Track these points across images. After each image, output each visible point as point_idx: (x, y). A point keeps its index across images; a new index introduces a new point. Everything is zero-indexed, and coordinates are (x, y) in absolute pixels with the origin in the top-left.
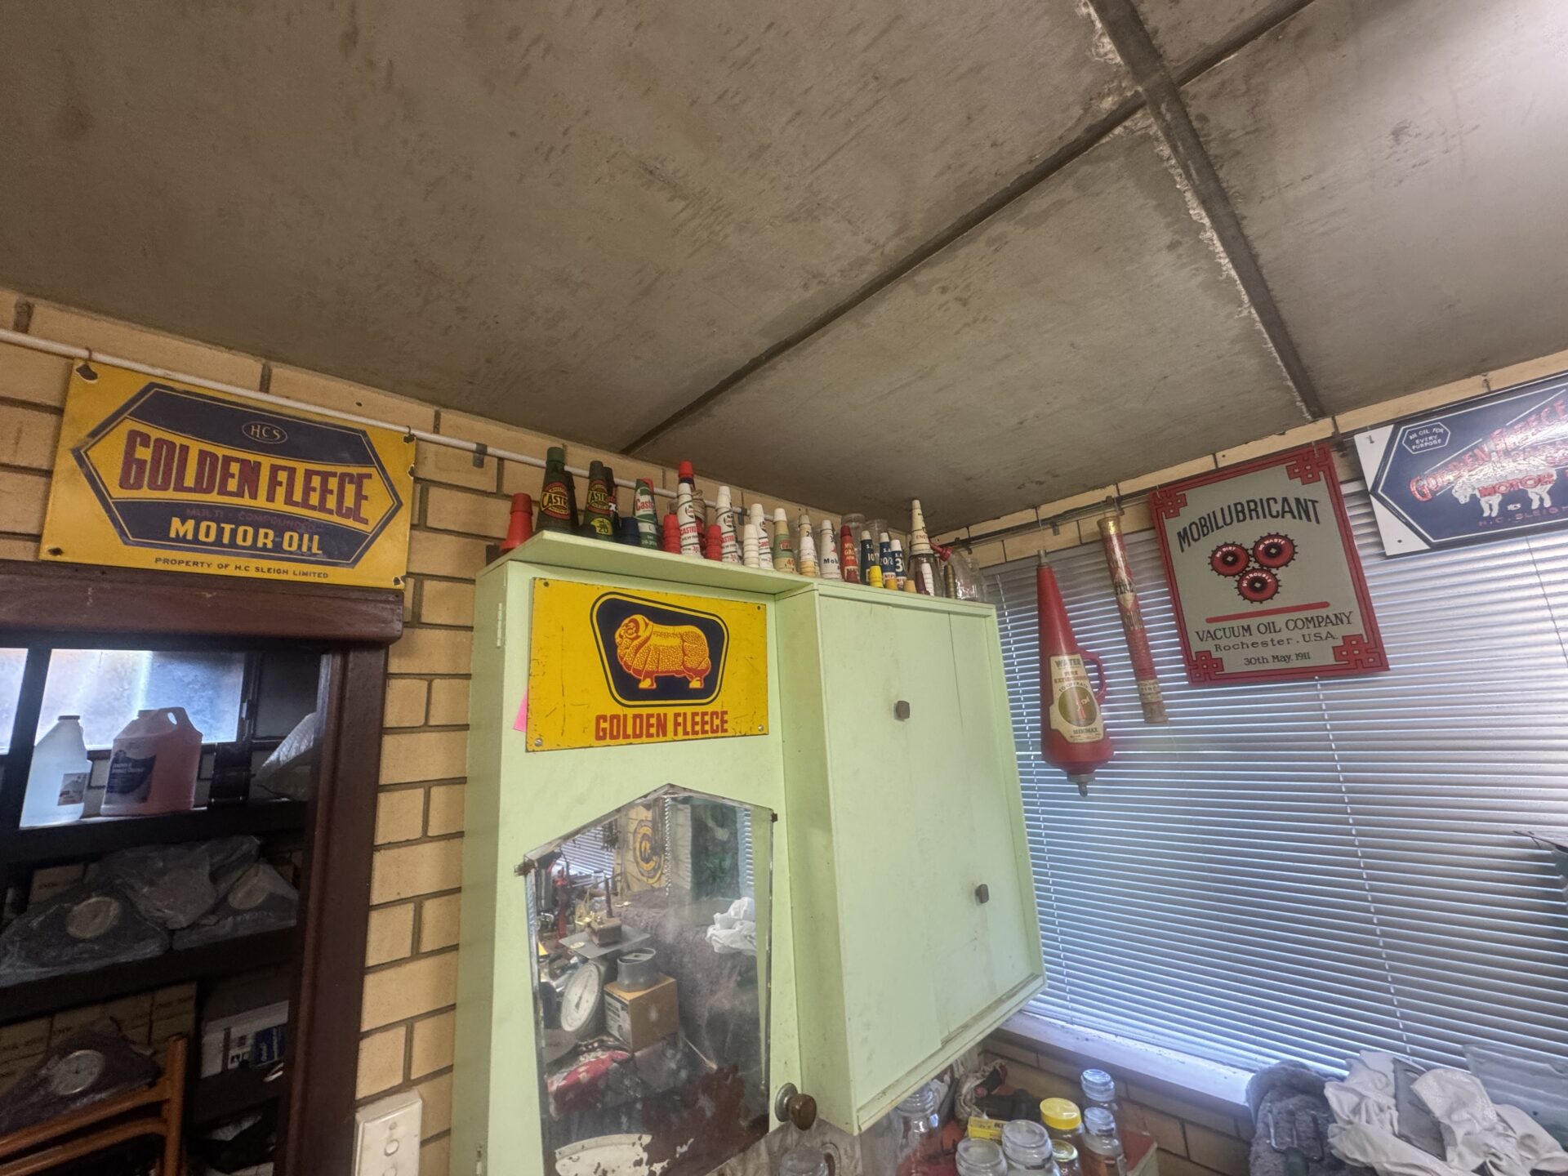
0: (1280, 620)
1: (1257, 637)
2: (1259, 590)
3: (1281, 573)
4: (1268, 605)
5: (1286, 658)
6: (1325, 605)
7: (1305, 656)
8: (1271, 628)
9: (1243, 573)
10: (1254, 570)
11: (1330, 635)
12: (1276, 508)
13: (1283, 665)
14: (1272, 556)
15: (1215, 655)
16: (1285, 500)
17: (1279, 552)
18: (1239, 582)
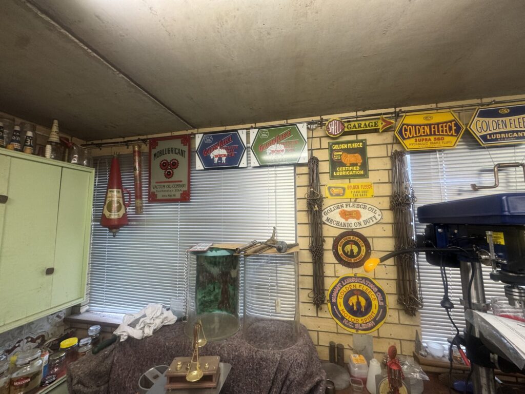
0: (171, 184)
1: (166, 189)
2: (169, 175)
3: (175, 171)
4: (170, 180)
5: (171, 196)
6: (181, 181)
7: (174, 195)
8: (169, 187)
9: (166, 169)
10: (169, 169)
11: (181, 190)
12: (177, 151)
13: (169, 198)
14: (174, 165)
15: (156, 193)
16: (179, 149)
17: (175, 165)
18: (165, 172)
